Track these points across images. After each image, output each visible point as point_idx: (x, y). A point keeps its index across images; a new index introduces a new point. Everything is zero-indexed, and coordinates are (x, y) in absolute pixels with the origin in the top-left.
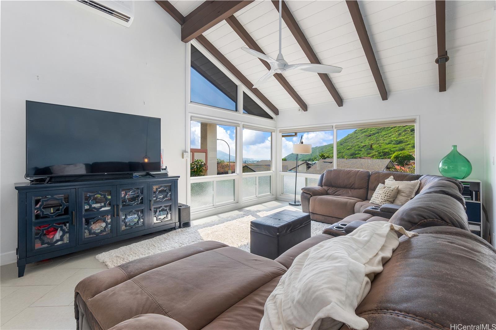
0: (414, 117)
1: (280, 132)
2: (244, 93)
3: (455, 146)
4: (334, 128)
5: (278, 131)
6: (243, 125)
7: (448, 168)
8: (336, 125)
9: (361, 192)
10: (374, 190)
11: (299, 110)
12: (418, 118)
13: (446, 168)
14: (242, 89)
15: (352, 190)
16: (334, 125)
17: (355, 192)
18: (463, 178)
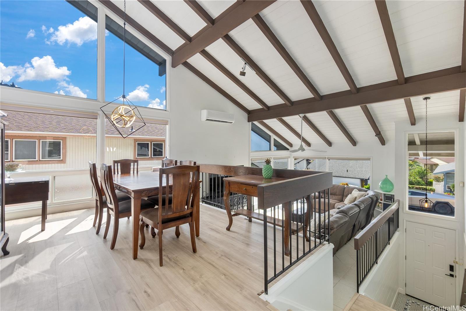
0: (369, 157)
1: (293, 158)
2: (274, 139)
3: (387, 176)
4: (326, 158)
5: (292, 157)
6: (274, 157)
7: (383, 186)
8: (327, 157)
9: (340, 197)
10: (347, 196)
11: (306, 146)
12: (371, 158)
13: (382, 186)
14: (273, 137)
15: (335, 196)
16: (326, 157)
17: (336, 197)
18: (389, 192)
